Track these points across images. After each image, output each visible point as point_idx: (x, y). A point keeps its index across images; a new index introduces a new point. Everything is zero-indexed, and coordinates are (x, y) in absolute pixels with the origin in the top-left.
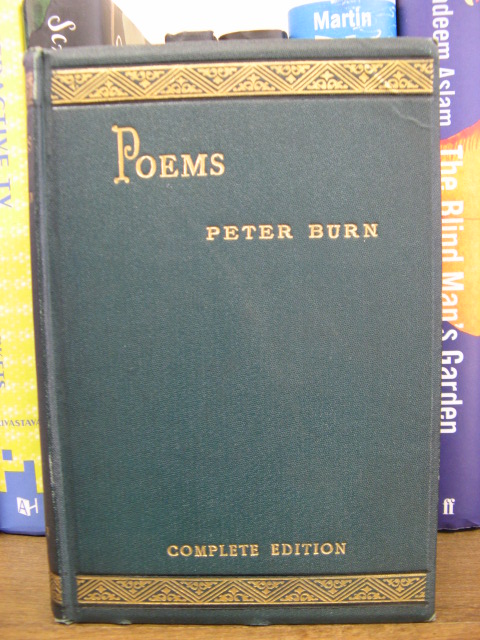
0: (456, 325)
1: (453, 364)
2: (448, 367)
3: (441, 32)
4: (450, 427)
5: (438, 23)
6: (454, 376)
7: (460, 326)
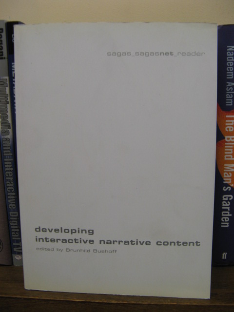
0: (231, 185)
1: (229, 200)
2: (226, 201)
3: (230, 68)
4: (226, 225)
5: (229, 69)
6: (229, 205)
7: (232, 185)
